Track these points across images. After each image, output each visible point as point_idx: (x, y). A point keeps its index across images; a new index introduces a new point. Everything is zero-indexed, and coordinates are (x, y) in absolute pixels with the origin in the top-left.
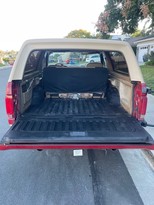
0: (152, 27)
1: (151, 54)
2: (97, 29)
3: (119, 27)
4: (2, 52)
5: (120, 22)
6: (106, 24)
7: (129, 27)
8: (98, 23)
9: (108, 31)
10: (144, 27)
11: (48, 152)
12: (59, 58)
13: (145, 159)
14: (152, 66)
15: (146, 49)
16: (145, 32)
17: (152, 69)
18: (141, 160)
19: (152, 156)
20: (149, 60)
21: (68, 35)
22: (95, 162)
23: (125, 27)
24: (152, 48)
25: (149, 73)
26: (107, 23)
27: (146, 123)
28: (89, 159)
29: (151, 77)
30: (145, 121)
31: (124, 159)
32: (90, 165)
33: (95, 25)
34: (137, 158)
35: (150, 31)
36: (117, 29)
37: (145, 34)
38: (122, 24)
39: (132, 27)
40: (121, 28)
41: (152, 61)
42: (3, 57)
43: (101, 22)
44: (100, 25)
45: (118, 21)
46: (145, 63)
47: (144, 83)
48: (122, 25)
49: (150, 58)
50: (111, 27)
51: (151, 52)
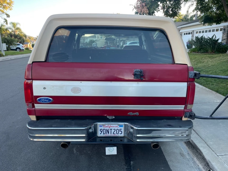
0: (196, 10)
1: (196, 40)
2: (136, 12)
3: (159, 10)
4: (32, 38)
5: (161, 5)
6: (146, 6)
7: (171, 10)
8: (137, 5)
9: (148, 13)
10: (188, 12)
11: (76, 150)
12: (93, 44)
13: (193, 159)
14: (197, 53)
15: (191, 35)
16: (188, 17)
17: (197, 56)
18: (189, 161)
19: (201, 155)
20: (194, 47)
22: (132, 162)
23: (166, 10)
24: (196, 33)
25: (194, 61)
26: (147, 4)
27: (195, 115)
28: (125, 158)
29: (196, 65)
30: (192, 112)
31: (167, 159)
32: (126, 166)
33: (134, 7)
34: (184, 158)
35: (194, 16)
36: (157, 12)
37: (188, 19)
38: (163, 6)
39: (175, 10)
40: (162, 11)
41: (197, 48)
42: (33, 43)
43: (140, 3)
44: (139, 8)
45: (159, 3)
46: (189, 49)
47: (191, 66)
48: (163, 8)
49: (195, 45)
50: (151, 10)
51: (196, 38)
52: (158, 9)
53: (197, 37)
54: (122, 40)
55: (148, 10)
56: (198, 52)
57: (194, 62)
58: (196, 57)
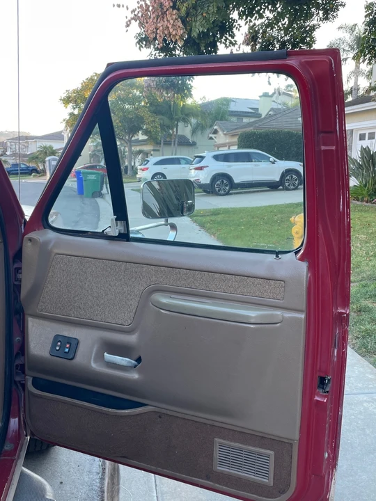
1: (363, 158)
2: (139, 35)
6: (174, 7)
8: (142, 6)
12: (49, 160)
14: (369, 204)
21: (82, 87)
24: (360, 139)
26: (178, 3)
33: (130, 16)
38: (250, 33)
41: (365, 186)
49: (358, 175)
50: (194, 24)
51: (361, 151)
52: (230, 38)
53: (365, 149)
54: (140, 152)
55: (181, 26)
56: (370, 202)
57: (366, 242)
58: (369, 219)
